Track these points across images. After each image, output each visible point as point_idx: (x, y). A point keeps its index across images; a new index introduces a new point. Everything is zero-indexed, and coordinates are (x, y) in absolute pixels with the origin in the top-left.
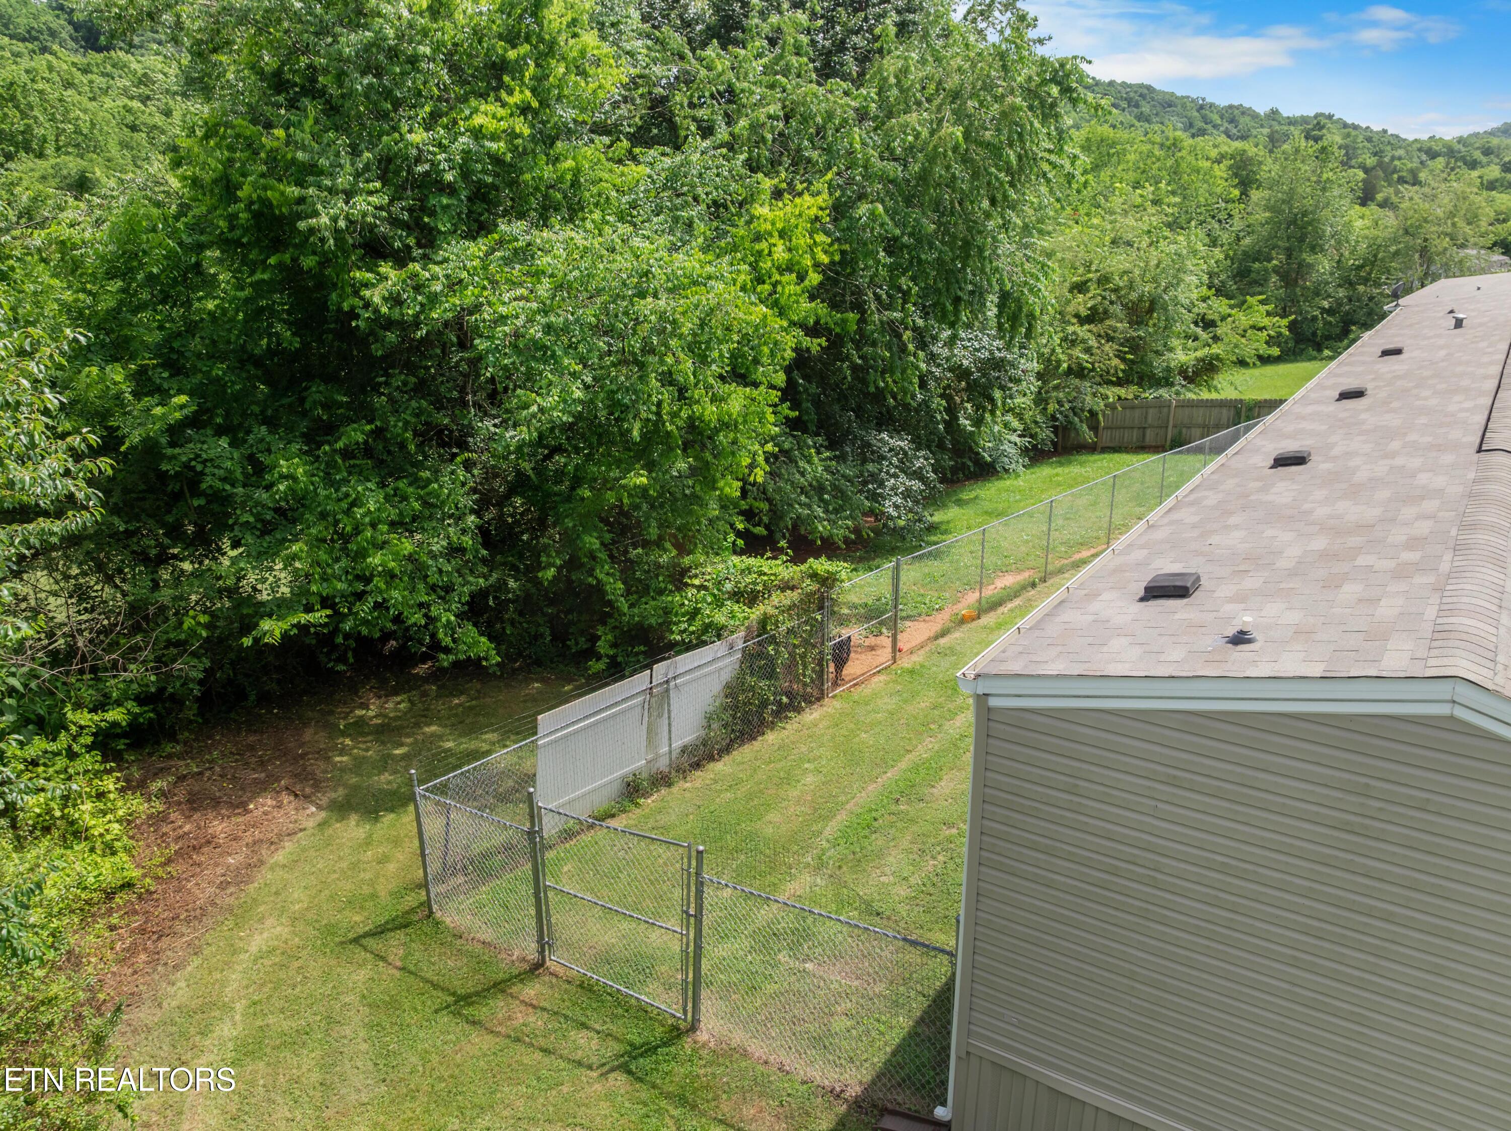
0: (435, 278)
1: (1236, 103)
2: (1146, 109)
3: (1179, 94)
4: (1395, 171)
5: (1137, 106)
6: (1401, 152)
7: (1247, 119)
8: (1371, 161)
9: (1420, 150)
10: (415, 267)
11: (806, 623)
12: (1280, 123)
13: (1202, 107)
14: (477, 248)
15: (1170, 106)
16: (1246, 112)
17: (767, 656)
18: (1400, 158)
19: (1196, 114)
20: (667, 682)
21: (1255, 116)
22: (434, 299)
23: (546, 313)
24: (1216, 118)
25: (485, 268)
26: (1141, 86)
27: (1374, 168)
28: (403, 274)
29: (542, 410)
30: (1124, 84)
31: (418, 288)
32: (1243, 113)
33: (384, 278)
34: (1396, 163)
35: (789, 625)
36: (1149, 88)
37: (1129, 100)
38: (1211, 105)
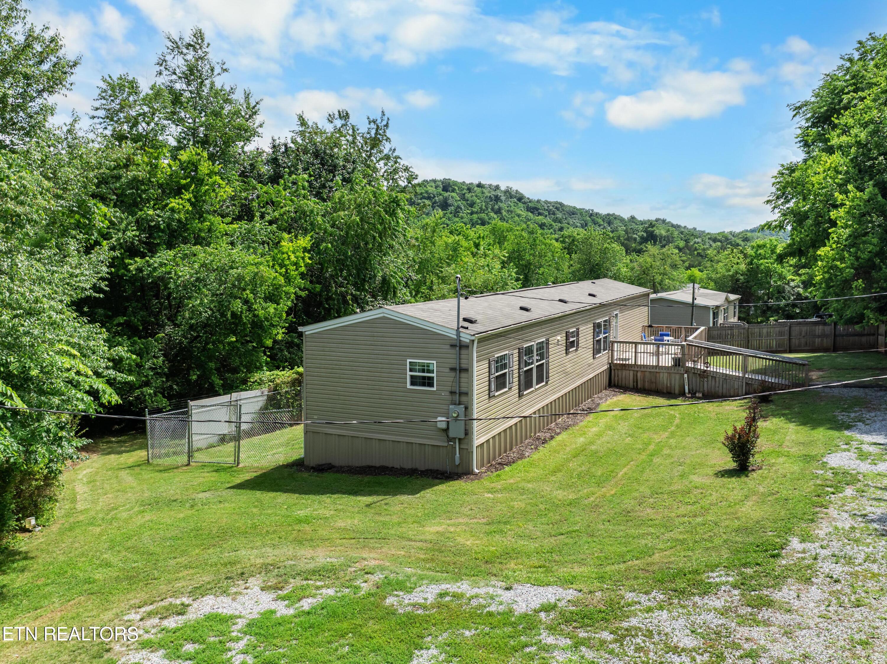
0: (155, 262)
1: (611, 213)
2: (559, 215)
3: (578, 207)
4: (696, 249)
5: (554, 214)
6: (699, 240)
7: (618, 221)
8: (682, 244)
9: (709, 239)
10: (147, 258)
11: (294, 390)
12: (636, 224)
13: (591, 215)
14: (171, 253)
15: (573, 214)
16: (616, 217)
17: (277, 400)
18: (698, 243)
19: (588, 218)
20: (237, 401)
21: (622, 220)
22: (155, 269)
23: (197, 274)
24: (600, 221)
25: (174, 260)
26: (557, 203)
27: (683, 248)
28: (144, 261)
29: (193, 306)
30: (546, 202)
31: (149, 266)
32: (615, 218)
33: (136, 262)
34: (696, 245)
35: (287, 390)
36: (561, 204)
37: (549, 211)
38: (597, 214)
